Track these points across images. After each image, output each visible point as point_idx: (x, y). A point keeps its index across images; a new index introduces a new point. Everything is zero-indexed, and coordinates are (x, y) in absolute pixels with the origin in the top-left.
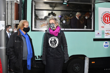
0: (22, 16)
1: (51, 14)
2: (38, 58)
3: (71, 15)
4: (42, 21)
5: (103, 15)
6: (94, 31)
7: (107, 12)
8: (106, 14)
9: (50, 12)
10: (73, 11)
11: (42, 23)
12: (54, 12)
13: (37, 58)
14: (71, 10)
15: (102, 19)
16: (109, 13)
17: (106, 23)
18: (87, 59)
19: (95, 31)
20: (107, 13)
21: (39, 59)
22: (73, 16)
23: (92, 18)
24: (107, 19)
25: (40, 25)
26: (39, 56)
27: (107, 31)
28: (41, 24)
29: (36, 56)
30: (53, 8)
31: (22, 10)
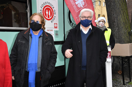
5: (43, 7)
7: (48, 3)
15: (42, 13)
16: (50, 5)
17: (47, 19)
20: (48, 5)
23: (27, 10)
24: (48, 14)
27: (49, 31)
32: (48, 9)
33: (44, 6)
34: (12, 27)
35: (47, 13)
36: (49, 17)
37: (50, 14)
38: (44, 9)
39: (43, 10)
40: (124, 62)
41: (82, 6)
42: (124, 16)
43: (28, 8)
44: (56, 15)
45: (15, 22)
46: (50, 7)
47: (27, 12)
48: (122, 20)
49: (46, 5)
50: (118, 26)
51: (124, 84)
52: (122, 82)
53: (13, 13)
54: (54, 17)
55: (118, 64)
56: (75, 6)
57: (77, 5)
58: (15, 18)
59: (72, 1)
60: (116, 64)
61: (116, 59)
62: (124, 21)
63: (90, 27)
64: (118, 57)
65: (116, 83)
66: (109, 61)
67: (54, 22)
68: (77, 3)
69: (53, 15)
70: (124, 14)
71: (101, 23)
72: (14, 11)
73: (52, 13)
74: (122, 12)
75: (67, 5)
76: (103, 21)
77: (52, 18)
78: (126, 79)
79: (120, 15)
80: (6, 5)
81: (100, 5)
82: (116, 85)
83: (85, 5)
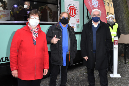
4: (1, 11)
7: (72, 4)
8: (72, 6)
11: (1, 14)
15: (68, 11)
16: (74, 6)
17: (72, 16)
23: (58, 10)
27: (73, 24)
32: (73, 9)
33: (70, 6)
34: (47, 21)
35: (72, 11)
36: (73, 14)
37: (73, 12)
38: (69, 8)
39: (69, 10)
40: (126, 48)
41: (97, 7)
42: (126, 15)
43: (59, 8)
44: (78, 13)
45: (49, 18)
46: (74, 7)
48: (125, 18)
49: (71, 6)
50: (122, 22)
51: (125, 63)
52: (124, 62)
53: (48, 11)
54: (76, 14)
55: (122, 49)
56: (91, 7)
57: (93, 6)
58: (49, 15)
59: (89, 3)
60: (120, 49)
61: (120, 46)
62: (126, 18)
63: (99, 22)
64: (122, 44)
65: (120, 63)
66: (116, 47)
67: (76, 18)
68: (93, 4)
69: (76, 13)
70: (126, 13)
71: (111, 19)
72: (49, 10)
73: (75, 12)
74: (125, 12)
75: (86, 6)
76: (112, 17)
77: (75, 15)
78: (127, 60)
79: (124, 14)
80: (44, 6)
81: (108, 6)
82: (119, 64)
83: (99, 6)
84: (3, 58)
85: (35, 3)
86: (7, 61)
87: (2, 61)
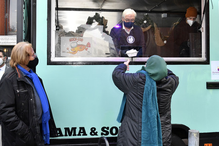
0: (25, 27)
1: (94, 21)
2: (64, 134)
3: (145, 22)
4: (76, 39)
6: (207, 62)
9: (92, 14)
10: (151, 12)
11: (75, 44)
12: (102, 14)
13: (62, 135)
14: (146, 9)
18: (195, 135)
19: (211, 62)
21: (68, 137)
22: (151, 26)
23: (201, 29)
25: (70, 48)
26: (67, 129)
28: (73, 46)
29: (59, 129)
30: (101, 4)
31: (24, 11)
43: (203, 25)
47: (200, 31)
84: (76, 128)
85: (163, 15)
86: (83, 135)
87: (73, 134)
